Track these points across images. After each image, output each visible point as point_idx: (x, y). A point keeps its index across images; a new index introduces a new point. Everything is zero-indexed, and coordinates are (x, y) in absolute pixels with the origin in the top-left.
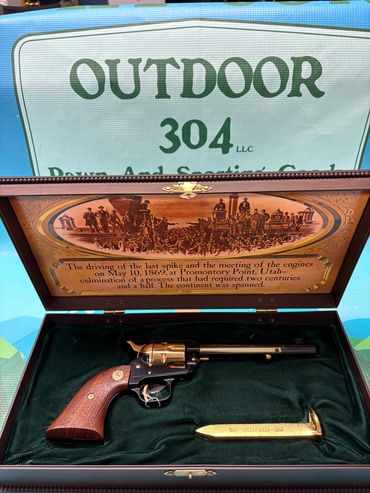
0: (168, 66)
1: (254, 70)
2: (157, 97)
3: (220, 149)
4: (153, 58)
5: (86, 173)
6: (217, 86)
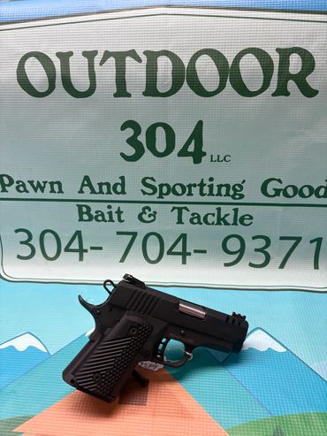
0: (129, 60)
1: (230, 64)
2: (115, 95)
3: (191, 158)
4: (111, 50)
5: (38, 182)
6: (185, 82)
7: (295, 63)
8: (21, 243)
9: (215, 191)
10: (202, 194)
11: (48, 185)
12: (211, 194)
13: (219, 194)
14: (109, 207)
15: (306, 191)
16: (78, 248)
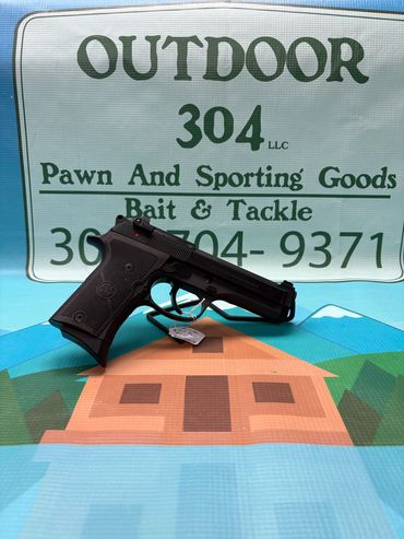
0: (190, 44)
1: (287, 50)
2: (176, 78)
3: (249, 144)
4: (173, 35)
5: (86, 172)
6: (245, 66)
7: (346, 52)
8: (58, 245)
9: (273, 182)
10: (260, 185)
11: (96, 176)
12: (269, 184)
13: (277, 185)
14: (161, 201)
15: (363, 181)
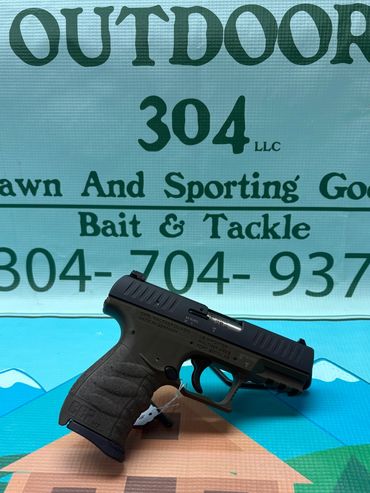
0: (152, 17)
1: (279, 23)
2: (135, 63)
3: (229, 147)
4: (130, 6)
5: (29, 181)
6: (223, 46)
7: (358, 22)
8: (1, 267)
9: (261, 192)
10: (244, 195)
11: (42, 186)
12: (256, 195)
13: (266, 195)
14: (122, 215)
16: (78, 274)
